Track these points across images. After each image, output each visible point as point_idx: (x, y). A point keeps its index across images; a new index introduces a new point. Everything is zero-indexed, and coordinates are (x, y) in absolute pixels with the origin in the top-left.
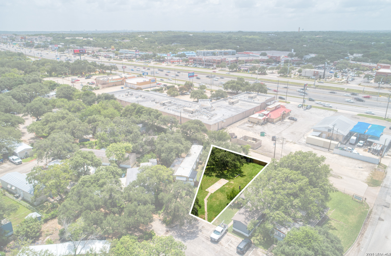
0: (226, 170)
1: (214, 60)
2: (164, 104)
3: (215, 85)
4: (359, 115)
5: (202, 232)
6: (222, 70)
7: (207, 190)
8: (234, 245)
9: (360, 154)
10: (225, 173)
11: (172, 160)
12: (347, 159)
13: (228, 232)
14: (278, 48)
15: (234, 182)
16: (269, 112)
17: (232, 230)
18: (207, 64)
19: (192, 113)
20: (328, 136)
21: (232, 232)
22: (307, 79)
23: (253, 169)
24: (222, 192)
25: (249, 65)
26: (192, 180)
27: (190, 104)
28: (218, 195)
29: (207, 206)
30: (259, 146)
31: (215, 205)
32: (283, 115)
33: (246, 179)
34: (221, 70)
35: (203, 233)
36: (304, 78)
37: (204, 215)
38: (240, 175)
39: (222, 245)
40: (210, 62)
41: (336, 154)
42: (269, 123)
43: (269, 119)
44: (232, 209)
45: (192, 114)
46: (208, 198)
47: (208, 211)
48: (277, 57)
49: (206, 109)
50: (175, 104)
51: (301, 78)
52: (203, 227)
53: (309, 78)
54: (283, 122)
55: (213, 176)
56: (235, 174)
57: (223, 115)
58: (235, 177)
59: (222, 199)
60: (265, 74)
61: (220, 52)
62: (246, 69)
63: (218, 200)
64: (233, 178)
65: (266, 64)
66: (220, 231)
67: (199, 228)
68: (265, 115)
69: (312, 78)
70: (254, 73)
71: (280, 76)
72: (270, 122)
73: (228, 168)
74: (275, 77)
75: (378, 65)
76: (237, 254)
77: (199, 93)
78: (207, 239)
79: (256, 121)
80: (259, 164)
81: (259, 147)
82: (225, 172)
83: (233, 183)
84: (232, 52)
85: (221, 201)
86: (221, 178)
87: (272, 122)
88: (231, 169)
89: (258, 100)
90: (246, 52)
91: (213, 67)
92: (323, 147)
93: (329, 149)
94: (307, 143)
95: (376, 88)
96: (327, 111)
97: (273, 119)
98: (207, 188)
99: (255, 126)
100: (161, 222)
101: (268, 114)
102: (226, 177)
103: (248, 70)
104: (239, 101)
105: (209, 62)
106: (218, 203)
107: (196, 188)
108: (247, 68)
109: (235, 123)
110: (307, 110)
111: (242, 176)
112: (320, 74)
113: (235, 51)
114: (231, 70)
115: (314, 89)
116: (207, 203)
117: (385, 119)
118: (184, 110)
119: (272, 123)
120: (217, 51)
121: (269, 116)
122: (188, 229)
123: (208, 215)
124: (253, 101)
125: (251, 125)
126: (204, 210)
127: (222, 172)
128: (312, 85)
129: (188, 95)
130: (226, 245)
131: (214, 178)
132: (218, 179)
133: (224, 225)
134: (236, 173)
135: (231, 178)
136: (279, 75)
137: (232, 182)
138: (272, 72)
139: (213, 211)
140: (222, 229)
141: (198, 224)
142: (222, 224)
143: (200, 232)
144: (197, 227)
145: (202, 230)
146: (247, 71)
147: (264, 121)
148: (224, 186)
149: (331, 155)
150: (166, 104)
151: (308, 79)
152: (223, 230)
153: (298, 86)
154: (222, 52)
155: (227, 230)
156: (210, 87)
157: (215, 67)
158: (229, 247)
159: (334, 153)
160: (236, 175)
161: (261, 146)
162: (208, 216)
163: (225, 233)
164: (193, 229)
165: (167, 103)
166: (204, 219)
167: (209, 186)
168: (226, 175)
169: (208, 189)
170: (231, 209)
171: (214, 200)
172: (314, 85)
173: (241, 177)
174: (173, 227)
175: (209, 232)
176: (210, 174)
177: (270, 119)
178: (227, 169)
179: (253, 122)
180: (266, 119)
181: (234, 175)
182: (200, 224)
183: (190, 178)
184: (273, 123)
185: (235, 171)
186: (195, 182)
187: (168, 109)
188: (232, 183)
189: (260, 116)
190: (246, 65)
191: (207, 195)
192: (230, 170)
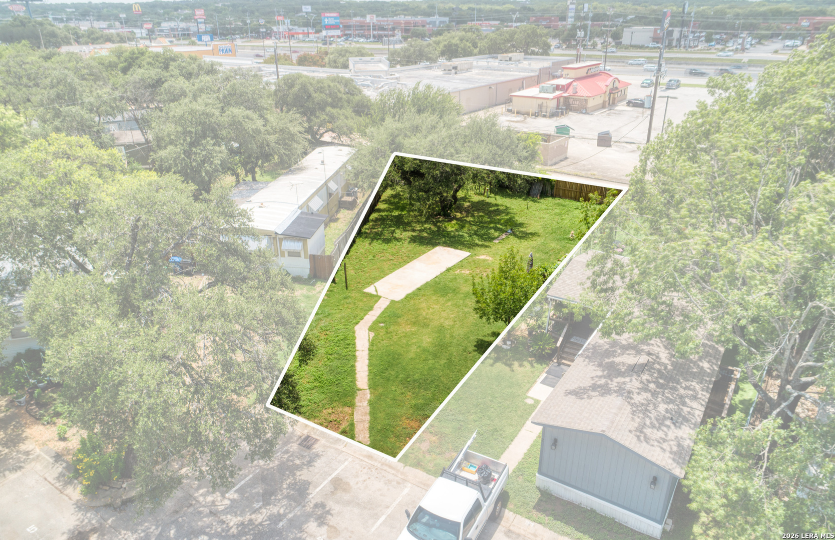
0: (454, 222)
5: (332, 520)
7: (370, 290)
10: (450, 229)
11: (207, 172)
13: (508, 514)
16: (569, 81)
17: (537, 495)
21: (538, 507)
23: (560, 214)
24: (443, 296)
26: (296, 246)
28: (424, 305)
29: (371, 358)
30: (562, 157)
31: (414, 349)
32: (611, 90)
33: (544, 244)
35: (334, 530)
37: (352, 405)
38: (514, 234)
42: (575, 113)
43: (571, 101)
46: (376, 323)
47: (373, 386)
49: (371, 76)
52: (338, 484)
54: (612, 111)
55: (398, 240)
56: (492, 231)
58: (496, 241)
59: (447, 323)
63: (426, 325)
64: (486, 244)
66: (458, 516)
67: (315, 495)
68: (558, 87)
72: (576, 109)
73: (459, 215)
79: (533, 106)
81: (561, 161)
82: (451, 227)
83: (488, 258)
85: (441, 329)
86: (435, 245)
87: (583, 109)
88: (473, 216)
97: (585, 102)
98: (369, 284)
99: (529, 121)
100: (59, 468)
101: (569, 85)
102: (454, 242)
105: (384, 30)
106: (427, 340)
107: (319, 284)
111: (524, 236)
116: (372, 344)
119: (581, 113)
121: (571, 91)
122: (233, 508)
123: (371, 403)
125: (518, 119)
126: (354, 381)
127: (439, 227)
131: (407, 247)
132: (423, 248)
133: (477, 463)
134: (496, 229)
135: (477, 245)
137: (483, 256)
139: (405, 382)
140: (472, 495)
141: (310, 463)
142: (467, 457)
143: (312, 525)
144: (301, 491)
145: (331, 504)
147: (558, 105)
148: (448, 270)
152: (477, 507)
155: (503, 499)
160: (497, 234)
161: (566, 158)
162: (373, 414)
163: (494, 518)
164: (267, 503)
166: (349, 432)
167: (383, 274)
168: (454, 237)
169: (378, 284)
170: (500, 366)
171: (408, 329)
173: (520, 238)
174: (131, 500)
175: (376, 517)
176: (387, 235)
177: (575, 100)
178: (455, 218)
179: (523, 110)
180: (562, 100)
182: (319, 463)
183: (288, 236)
184: (586, 113)
185: (491, 222)
186: (313, 259)
188: (484, 260)
189: (542, 90)
191: (371, 308)
192: (470, 219)
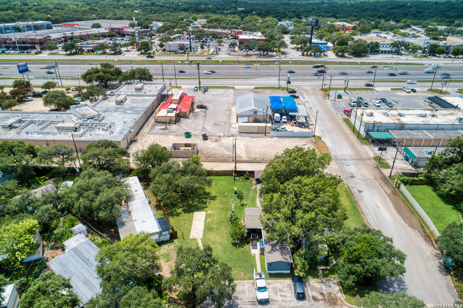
1: (31, 39)
2: (11, 127)
3: (65, 79)
4: (256, 88)
5: (239, 298)
6: (54, 54)
7: (191, 237)
8: (285, 292)
9: (294, 131)
10: (191, 203)
12: (286, 139)
14: (108, 16)
15: (212, 210)
16: (177, 105)
17: (269, 275)
18: (22, 47)
19: (76, 129)
20: (255, 119)
21: (270, 277)
22: (174, 54)
23: (216, 185)
24: (212, 231)
25: (92, 43)
26: (165, 233)
27: (57, 117)
28: (210, 237)
32: (192, 105)
33: (221, 200)
34: (51, 54)
35: (241, 299)
36: (171, 53)
38: (210, 199)
39: (276, 301)
40: (27, 44)
41: (275, 137)
42: (182, 119)
43: (180, 114)
44: (243, 247)
45: (76, 131)
48: (119, 28)
49: (92, 118)
50: (32, 122)
51: (167, 54)
53: (176, 52)
54: (194, 113)
55: (180, 213)
56: (203, 199)
57: (125, 122)
58: (208, 203)
59: (220, 240)
60: (120, 53)
61: (27, 26)
62: (91, 49)
63: (216, 243)
64: (206, 205)
65: (109, 39)
68: (174, 109)
69: (179, 52)
70: (105, 53)
71: (142, 53)
72: (182, 117)
74: (136, 56)
75: (231, 31)
76: (298, 301)
77: (59, 96)
78: (253, 304)
79: (168, 120)
80: (218, 175)
83: (211, 212)
84: (47, 25)
86: (192, 212)
87: (185, 116)
89: (150, 91)
90: (68, 23)
91: (35, 51)
92: (258, 133)
93: (265, 133)
94: (240, 133)
95: (245, 56)
96: (225, 89)
97: (186, 113)
98: (189, 235)
99: (168, 127)
101: (177, 107)
102: (197, 208)
103: (93, 49)
104: (128, 97)
105: (23, 43)
107: (174, 240)
108: (91, 47)
109: (141, 128)
110: (206, 93)
111: (214, 198)
112: (186, 47)
113: (49, 22)
114: (69, 52)
115: (190, 66)
117: (279, 88)
118: (58, 128)
119: (185, 118)
120: (21, 24)
121: (179, 110)
124: (144, 94)
125: (163, 127)
127: (187, 203)
128: (185, 61)
129: (30, 101)
130: (280, 298)
131: (185, 216)
132: (191, 214)
135: (204, 207)
136: (140, 52)
137: (209, 211)
138: (127, 50)
143: (236, 301)
146: (92, 51)
147: (176, 117)
148: (205, 221)
149: (270, 139)
150: (14, 125)
151: (176, 54)
153: (170, 64)
154: (30, 26)
156: (60, 83)
157: (39, 50)
158: (285, 299)
159: (272, 137)
160: (205, 200)
161: (198, 151)
165: (14, 123)
167: (189, 229)
168: (194, 206)
169: (192, 234)
172: (188, 60)
175: (246, 293)
176: (175, 213)
179: (163, 121)
180: (177, 114)
181: (203, 201)
184: (187, 118)
185: (200, 195)
186: (171, 234)
187: (27, 133)
189: (168, 112)
190: (88, 44)
191: (198, 243)
